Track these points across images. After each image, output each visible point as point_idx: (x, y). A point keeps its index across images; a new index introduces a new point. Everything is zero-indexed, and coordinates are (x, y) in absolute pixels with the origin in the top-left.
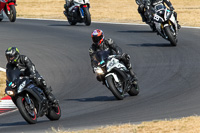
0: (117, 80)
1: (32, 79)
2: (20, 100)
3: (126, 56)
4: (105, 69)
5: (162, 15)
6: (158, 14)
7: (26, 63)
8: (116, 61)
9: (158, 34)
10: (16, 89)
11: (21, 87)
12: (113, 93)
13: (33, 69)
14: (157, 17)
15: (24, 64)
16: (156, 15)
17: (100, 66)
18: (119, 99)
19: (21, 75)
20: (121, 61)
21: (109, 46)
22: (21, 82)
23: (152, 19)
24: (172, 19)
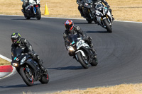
0: (84, 55)
1: (30, 55)
2: (22, 69)
3: (89, 38)
4: (75, 47)
5: (102, 11)
6: (99, 10)
7: (25, 44)
8: (83, 41)
9: (99, 24)
10: (19, 62)
11: (22, 61)
12: (81, 64)
13: (31, 48)
14: (98, 12)
15: (24, 44)
16: (97, 11)
17: (72, 45)
18: (85, 68)
19: (22, 52)
20: (86, 41)
21: (77, 31)
22: (23, 57)
23: (95, 14)
24: (109, 14)
